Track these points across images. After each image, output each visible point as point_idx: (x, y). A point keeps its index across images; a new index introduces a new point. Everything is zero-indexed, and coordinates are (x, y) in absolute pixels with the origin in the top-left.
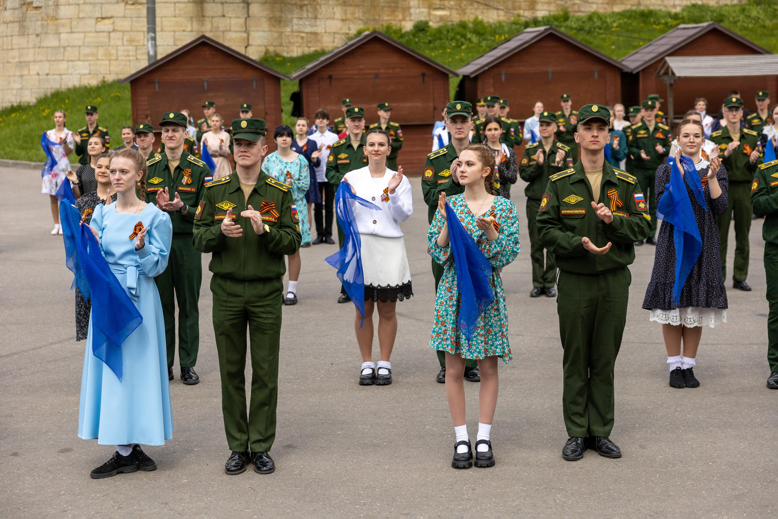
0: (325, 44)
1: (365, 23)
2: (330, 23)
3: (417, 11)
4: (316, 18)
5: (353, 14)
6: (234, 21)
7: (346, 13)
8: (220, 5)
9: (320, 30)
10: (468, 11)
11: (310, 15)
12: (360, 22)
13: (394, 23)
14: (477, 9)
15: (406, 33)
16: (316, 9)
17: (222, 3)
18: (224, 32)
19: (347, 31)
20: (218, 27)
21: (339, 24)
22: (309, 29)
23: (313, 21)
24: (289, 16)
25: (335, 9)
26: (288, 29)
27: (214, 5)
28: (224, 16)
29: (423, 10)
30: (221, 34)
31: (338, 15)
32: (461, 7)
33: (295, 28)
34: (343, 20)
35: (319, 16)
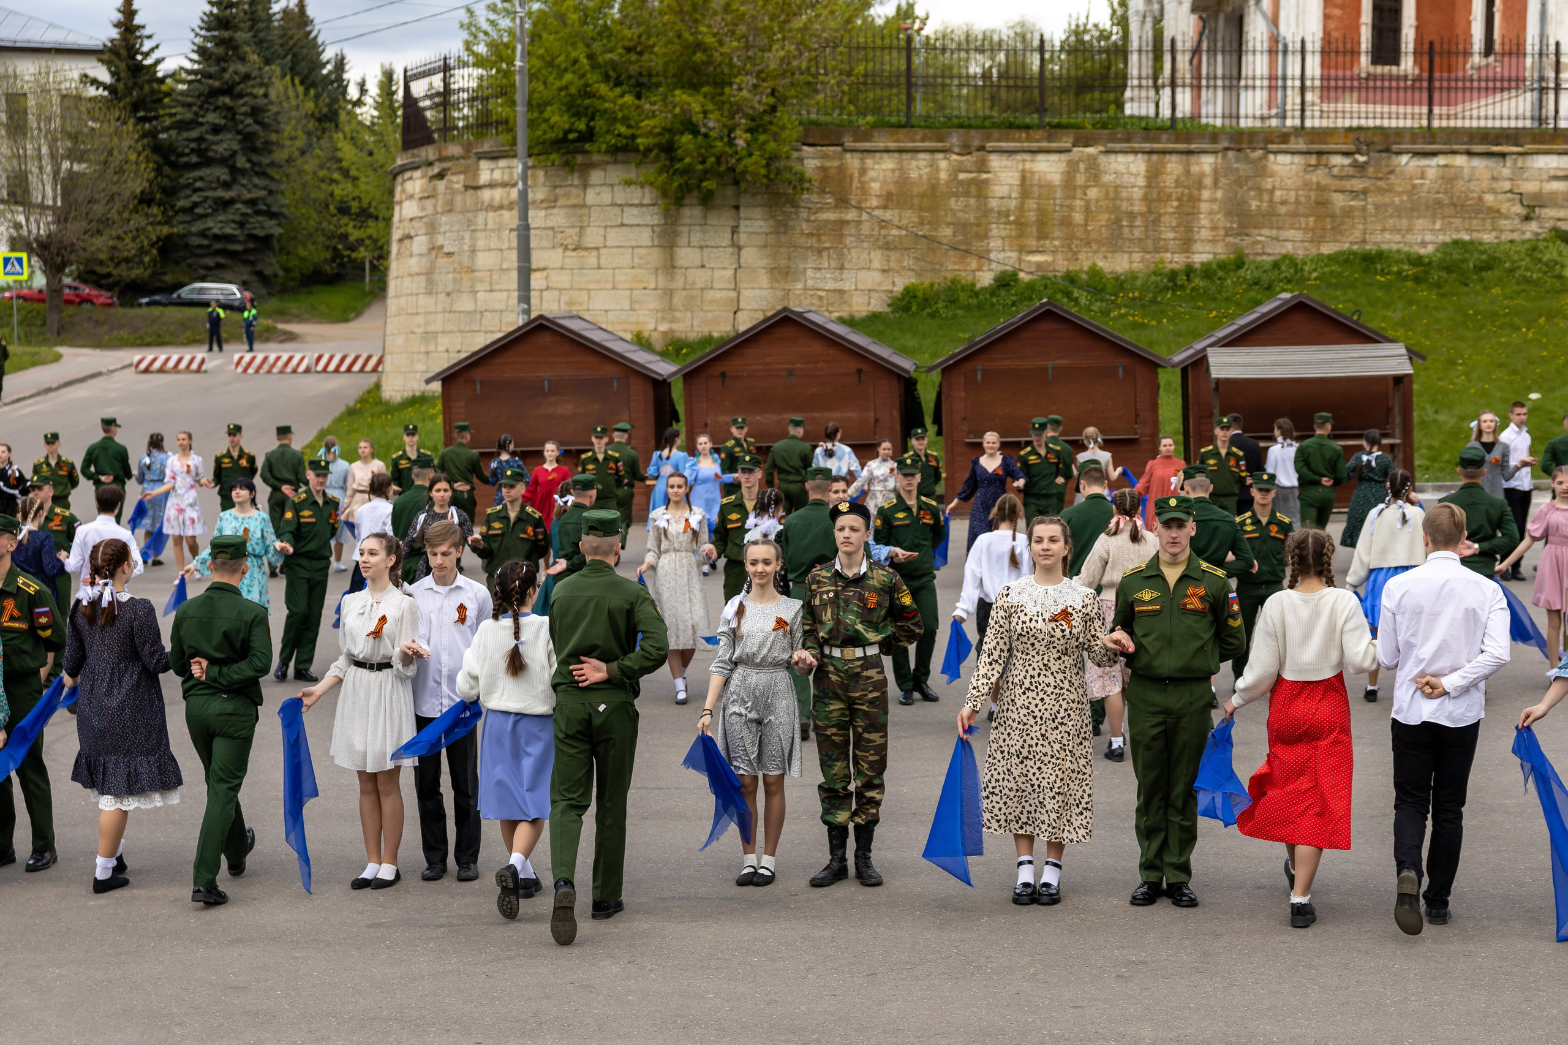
0: (855, 308)
1: (919, 275)
2: (862, 274)
3: (1001, 256)
4: (842, 268)
5: (899, 261)
6: (718, 274)
7: (888, 261)
8: (697, 250)
9: (847, 286)
10: (1082, 256)
11: (833, 264)
12: (910, 273)
13: (963, 274)
14: (1095, 252)
15: (983, 289)
16: (842, 255)
17: (701, 248)
18: (702, 290)
19: (890, 288)
20: (694, 283)
21: (877, 276)
22: (830, 285)
23: (837, 273)
24: (802, 266)
25: (873, 254)
26: (800, 286)
27: (689, 250)
28: (703, 266)
29: (1009, 254)
30: (698, 293)
31: (876, 264)
32: (1071, 249)
33: (810, 283)
34: (884, 271)
35: (847, 266)
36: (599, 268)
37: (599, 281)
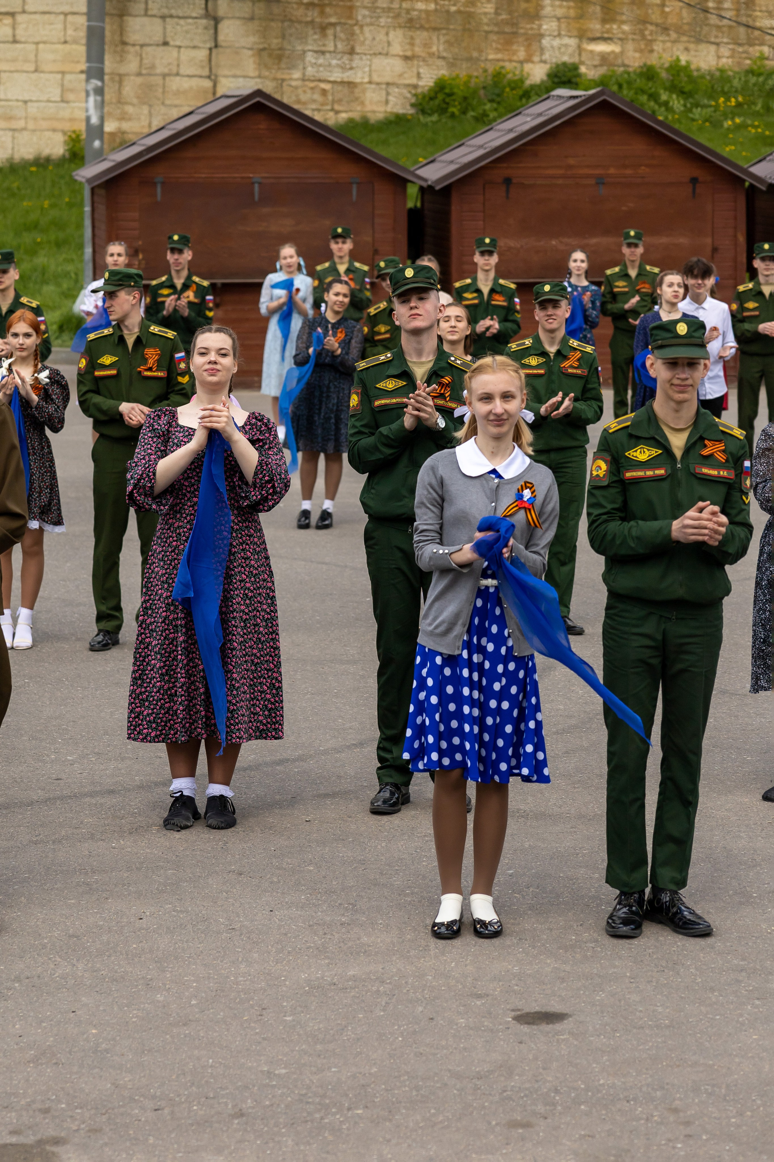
0: (369, 107)
1: (451, 65)
2: (379, 62)
3: (556, 42)
4: (352, 52)
5: (426, 45)
6: (186, 55)
7: (412, 44)
8: (158, 21)
9: (358, 77)
10: (658, 47)
11: (340, 46)
12: (440, 63)
13: (509, 66)
14: (674, 42)
15: (533, 87)
16: (353, 34)
17: (163, 17)
18: (164, 76)
19: (414, 81)
20: (153, 67)
21: (398, 65)
22: (337, 75)
23: (346, 58)
24: (299, 48)
25: (392, 34)
26: (297, 74)
27: (145, 20)
28: (166, 44)
29: (566, 41)
30: (159, 80)
31: (397, 48)
32: (644, 37)
33: (310, 71)
34: (406, 58)
35: (358, 49)
36: (15, 41)
37: (14, 60)
